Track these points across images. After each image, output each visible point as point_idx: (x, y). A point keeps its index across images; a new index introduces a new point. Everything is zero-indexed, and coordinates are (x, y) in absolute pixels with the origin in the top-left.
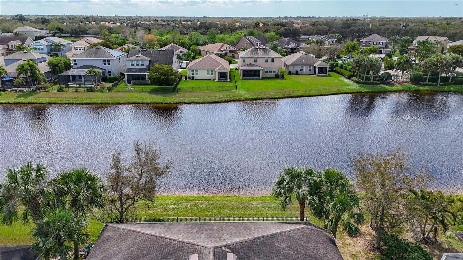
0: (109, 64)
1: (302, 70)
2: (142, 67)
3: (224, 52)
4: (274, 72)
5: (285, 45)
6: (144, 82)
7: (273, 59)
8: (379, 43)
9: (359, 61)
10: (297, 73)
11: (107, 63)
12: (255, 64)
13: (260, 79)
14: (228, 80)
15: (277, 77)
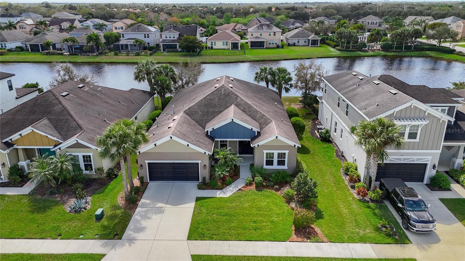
0: (148, 37)
1: (298, 42)
2: (174, 39)
3: (237, 30)
4: (276, 44)
5: (290, 25)
6: (175, 50)
7: (275, 33)
8: (373, 22)
9: (340, 33)
10: (294, 45)
11: (147, 36)
12: (261, 37)
13: (264, 49)
14: (239, 49)
15: (278, 47)
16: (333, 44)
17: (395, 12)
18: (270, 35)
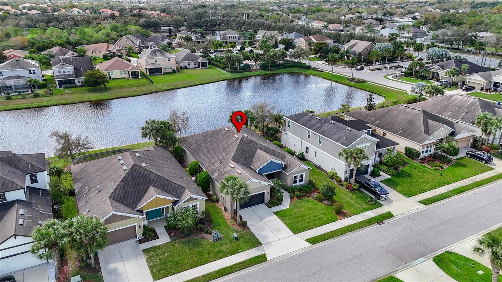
0: (34, 73)
1: (189, 65)
2: (69, 73)
3: (112, 52)
4: (171, 68)
5: (160, 41)
6: (73, 85)
7: (169, 58)
8: (233, 36)
9: (229, 58)
10: (186, 68)
11: (32, 72)
12: (156, 63)
13: (162, 74)
14: (140, 77)
15: (174, 72)
16: (222, 65)
17: (239, 21)
18: (164, 61)
